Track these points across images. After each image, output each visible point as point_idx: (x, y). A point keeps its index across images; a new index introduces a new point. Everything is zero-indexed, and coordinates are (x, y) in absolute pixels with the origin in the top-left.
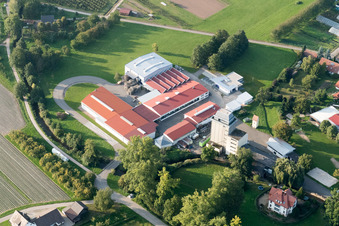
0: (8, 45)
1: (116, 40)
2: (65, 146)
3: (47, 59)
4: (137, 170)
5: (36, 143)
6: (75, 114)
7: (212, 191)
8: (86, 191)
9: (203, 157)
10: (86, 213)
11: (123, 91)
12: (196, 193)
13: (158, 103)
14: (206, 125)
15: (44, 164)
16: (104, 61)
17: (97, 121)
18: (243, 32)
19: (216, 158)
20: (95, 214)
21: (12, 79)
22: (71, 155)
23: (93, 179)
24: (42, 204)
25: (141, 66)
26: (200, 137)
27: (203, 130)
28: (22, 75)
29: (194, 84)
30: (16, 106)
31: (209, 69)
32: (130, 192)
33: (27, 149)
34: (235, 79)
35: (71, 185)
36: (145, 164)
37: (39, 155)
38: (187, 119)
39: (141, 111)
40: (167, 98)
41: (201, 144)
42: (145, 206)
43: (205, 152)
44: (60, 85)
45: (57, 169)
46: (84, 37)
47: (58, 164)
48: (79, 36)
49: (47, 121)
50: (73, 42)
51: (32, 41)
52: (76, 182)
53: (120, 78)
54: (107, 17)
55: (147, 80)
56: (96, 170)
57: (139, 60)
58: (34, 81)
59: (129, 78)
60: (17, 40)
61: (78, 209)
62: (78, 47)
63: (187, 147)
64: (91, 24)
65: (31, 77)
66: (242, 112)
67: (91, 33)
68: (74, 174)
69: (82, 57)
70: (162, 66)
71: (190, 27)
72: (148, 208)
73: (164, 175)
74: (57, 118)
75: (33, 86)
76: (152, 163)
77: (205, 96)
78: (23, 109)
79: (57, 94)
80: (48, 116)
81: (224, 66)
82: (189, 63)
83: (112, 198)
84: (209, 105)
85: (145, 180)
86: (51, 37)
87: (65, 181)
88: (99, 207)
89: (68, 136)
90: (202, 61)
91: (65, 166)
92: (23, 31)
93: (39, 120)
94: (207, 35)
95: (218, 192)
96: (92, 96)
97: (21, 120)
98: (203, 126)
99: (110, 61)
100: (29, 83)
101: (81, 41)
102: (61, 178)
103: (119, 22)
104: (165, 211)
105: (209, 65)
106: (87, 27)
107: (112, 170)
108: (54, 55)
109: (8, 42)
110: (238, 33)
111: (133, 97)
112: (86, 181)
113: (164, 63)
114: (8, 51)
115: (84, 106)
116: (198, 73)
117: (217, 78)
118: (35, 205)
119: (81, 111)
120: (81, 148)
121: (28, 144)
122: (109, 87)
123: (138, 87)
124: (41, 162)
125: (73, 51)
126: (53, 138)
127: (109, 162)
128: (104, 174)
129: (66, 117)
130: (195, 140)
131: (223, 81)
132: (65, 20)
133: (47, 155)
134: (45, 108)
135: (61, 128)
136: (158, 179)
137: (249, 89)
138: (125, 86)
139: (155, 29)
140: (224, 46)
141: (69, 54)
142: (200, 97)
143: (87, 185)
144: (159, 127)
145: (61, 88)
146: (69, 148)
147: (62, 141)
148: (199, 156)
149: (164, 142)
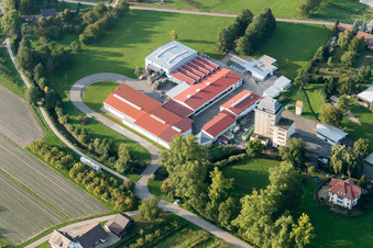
0: (8, 46)
1: (128, 30)
2: (94, 154)
3: (57, 59)
4: (184, 173)
5: (62, 153)
6: (98, 117)
7: (272, 189)
8: (128, 201)
9: (250, 151)
10: (132, 226)
11: (147, 86)
12: (255, 192)
13: (189, 96)
14: (245, 116)
15: (75, 176)
16: (120, 55)
17: (124, 122)
18: (270, 11)
19: (263, 152)
20: (142, 225)
21: (21, 83)
22: (102, 163)
23: (132, 187)
24: (80, 220)
25: (163, 57)
26: (241, 130)
27: (243, 122)
28: (32, 78)
29: (224, 72)
30: (31, 113)
31: (237, 54)
32: (175, 198)
33: (52, 160)
34: (268, 63)
35: (109, 196)
36: (193, 166)
37: (67, 166)
38: (224, 111)
39: (172, 106)
40: (198, 90)
41: (244, 138)
42: (195, 212)
43: (252, 146)
44: (75, 86)
45: (91, 180)
46: (94, 30)
47: (91, 174)
48: (88, 30)
49: (68, 127)
50: (81, 37)
51: (35, 39)
52: (114, 192)
53: (141, 73)
54: (114, 6)
55: (172, 72)
56: (134, 176)
57: (160, 50)
58: (46, 84)
59: (152, 72)
60: (18, 40)
61: (122, 222)
62: (88, 41)
63: (229, 142)
64: (97, 14)
65: (42, 80)
66: (282, 98)
67: (100, 24)
68: (111, 184)
69: (95, 52)
70: (186, 55)
71: (207, 9)
72: (198, 214)
73: (216, 176)
74: (79, 122)
75: (46, 89)
76: (200, 164)
77: (238, 84)
78: (39, 115)
79: (74, 96)
80: (69, 121)
81: (254, 49)
82: (213, 49)
83: (160, 206)
84: (246, 94)
85: (195, 183)
86: (56, 33)
87: (102, 192)
88: (145, 217)
89: (96, 142)
90: (229, 46)
91: (98, 175)
92: (23, 29)
93: (60, 127)
94: (230, 17)
95: (279, 190)
96: (115, 95)
97: (40, 128)
98: (243, 118)
99: (127, 54)
100: (41, 87)
101: (90, 35)
102: (97, 189)
103: (128, 10)
104: (220, 215)
105: (237, 49)
106: (94, 19)
107: (152, 176)
108: (65, 52)
109: (8, 42)
110: (264, 12)
111: (160, 92)
112: (125, 190)
113: (187, 52)
114: (10, 52)
115: (107, 107)
116: (226, 60)
117: (248, 64)
118: (73, 222)
119: (104, 113)
120: (113, 153)
121: (54, 154)
122: (130, 83)
123: (163, 80)
124: (71, 174)
125: (84, 47)
126: (79, 145)
127: (146, 166)
128: (143, 181)
129: (89, 121)
130: (236, 134)
131: (256, 66)
132: (68, 12)
133: (77, 165)
134: (64, 113)
135: (86, 133)
136: (209, 181)
137: (285, 72)
138: (149, 81)
139: (170, 14)
140: (251, 27)
141: (79, 50)
142: (233, 86)
143: (127, 195)
144: (195, 123)
145: (77, 89)
146: (99, 156)
147: (90, 147)
148: (244, 151)
149: (204, 139)
